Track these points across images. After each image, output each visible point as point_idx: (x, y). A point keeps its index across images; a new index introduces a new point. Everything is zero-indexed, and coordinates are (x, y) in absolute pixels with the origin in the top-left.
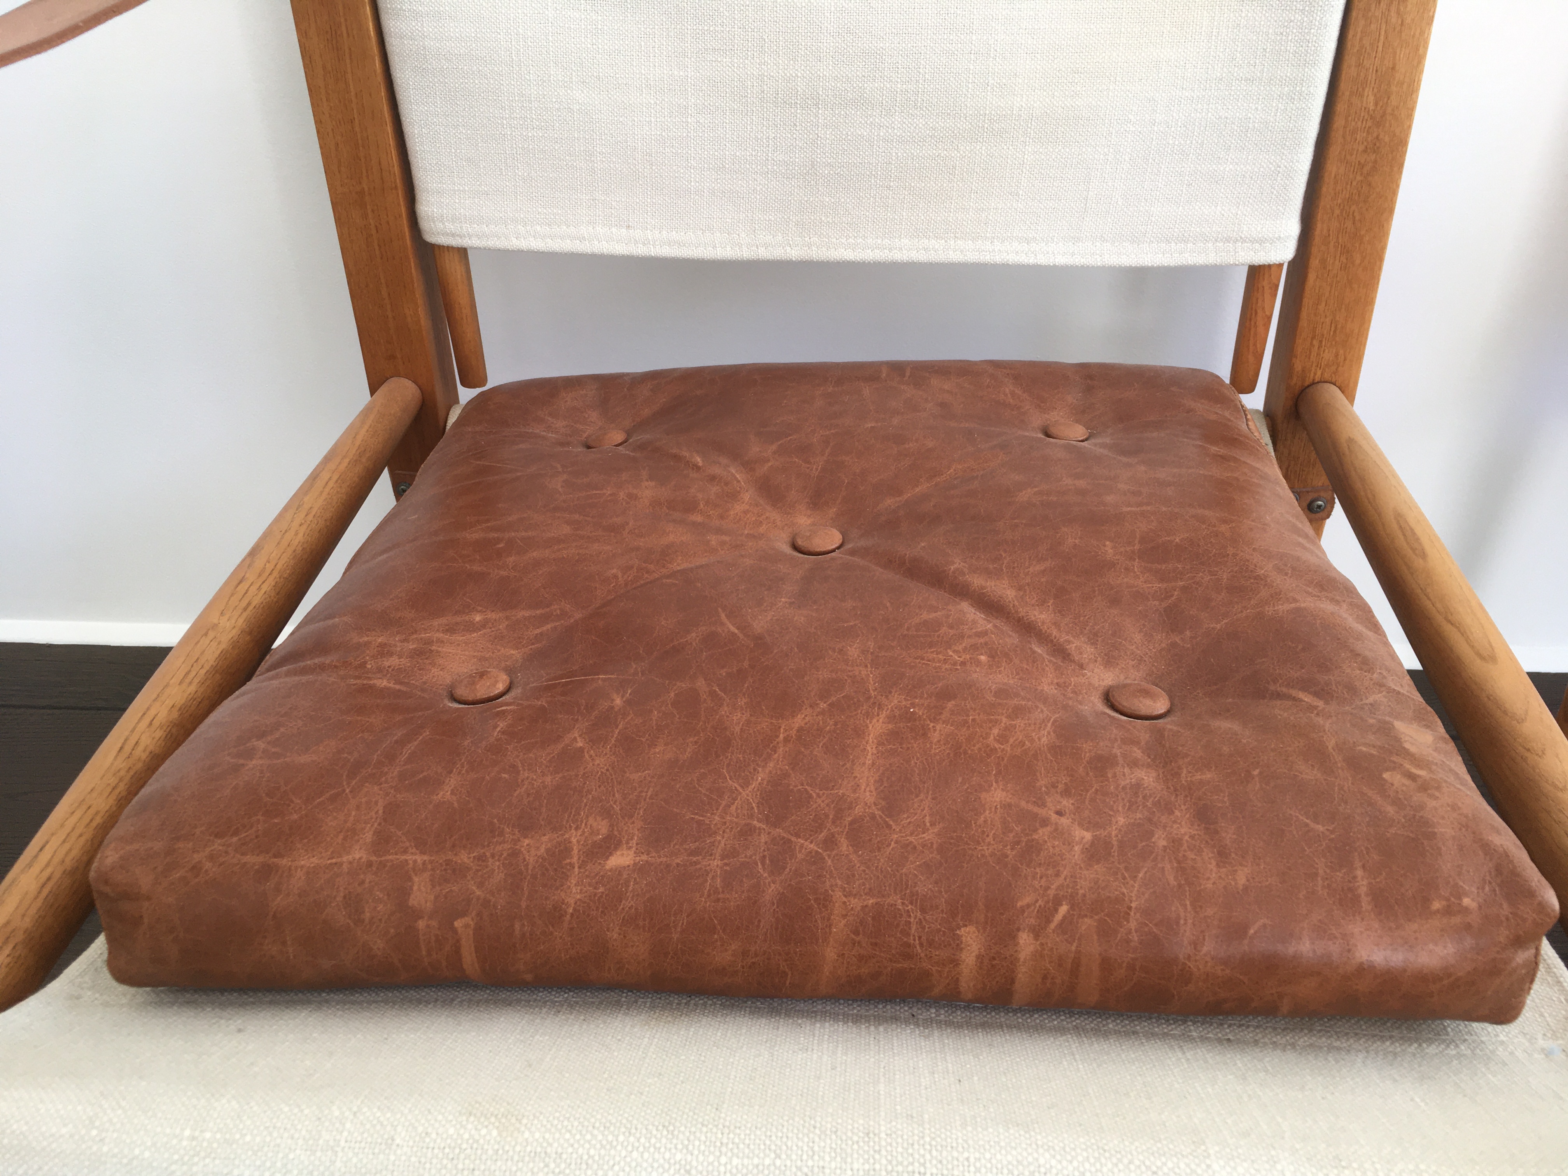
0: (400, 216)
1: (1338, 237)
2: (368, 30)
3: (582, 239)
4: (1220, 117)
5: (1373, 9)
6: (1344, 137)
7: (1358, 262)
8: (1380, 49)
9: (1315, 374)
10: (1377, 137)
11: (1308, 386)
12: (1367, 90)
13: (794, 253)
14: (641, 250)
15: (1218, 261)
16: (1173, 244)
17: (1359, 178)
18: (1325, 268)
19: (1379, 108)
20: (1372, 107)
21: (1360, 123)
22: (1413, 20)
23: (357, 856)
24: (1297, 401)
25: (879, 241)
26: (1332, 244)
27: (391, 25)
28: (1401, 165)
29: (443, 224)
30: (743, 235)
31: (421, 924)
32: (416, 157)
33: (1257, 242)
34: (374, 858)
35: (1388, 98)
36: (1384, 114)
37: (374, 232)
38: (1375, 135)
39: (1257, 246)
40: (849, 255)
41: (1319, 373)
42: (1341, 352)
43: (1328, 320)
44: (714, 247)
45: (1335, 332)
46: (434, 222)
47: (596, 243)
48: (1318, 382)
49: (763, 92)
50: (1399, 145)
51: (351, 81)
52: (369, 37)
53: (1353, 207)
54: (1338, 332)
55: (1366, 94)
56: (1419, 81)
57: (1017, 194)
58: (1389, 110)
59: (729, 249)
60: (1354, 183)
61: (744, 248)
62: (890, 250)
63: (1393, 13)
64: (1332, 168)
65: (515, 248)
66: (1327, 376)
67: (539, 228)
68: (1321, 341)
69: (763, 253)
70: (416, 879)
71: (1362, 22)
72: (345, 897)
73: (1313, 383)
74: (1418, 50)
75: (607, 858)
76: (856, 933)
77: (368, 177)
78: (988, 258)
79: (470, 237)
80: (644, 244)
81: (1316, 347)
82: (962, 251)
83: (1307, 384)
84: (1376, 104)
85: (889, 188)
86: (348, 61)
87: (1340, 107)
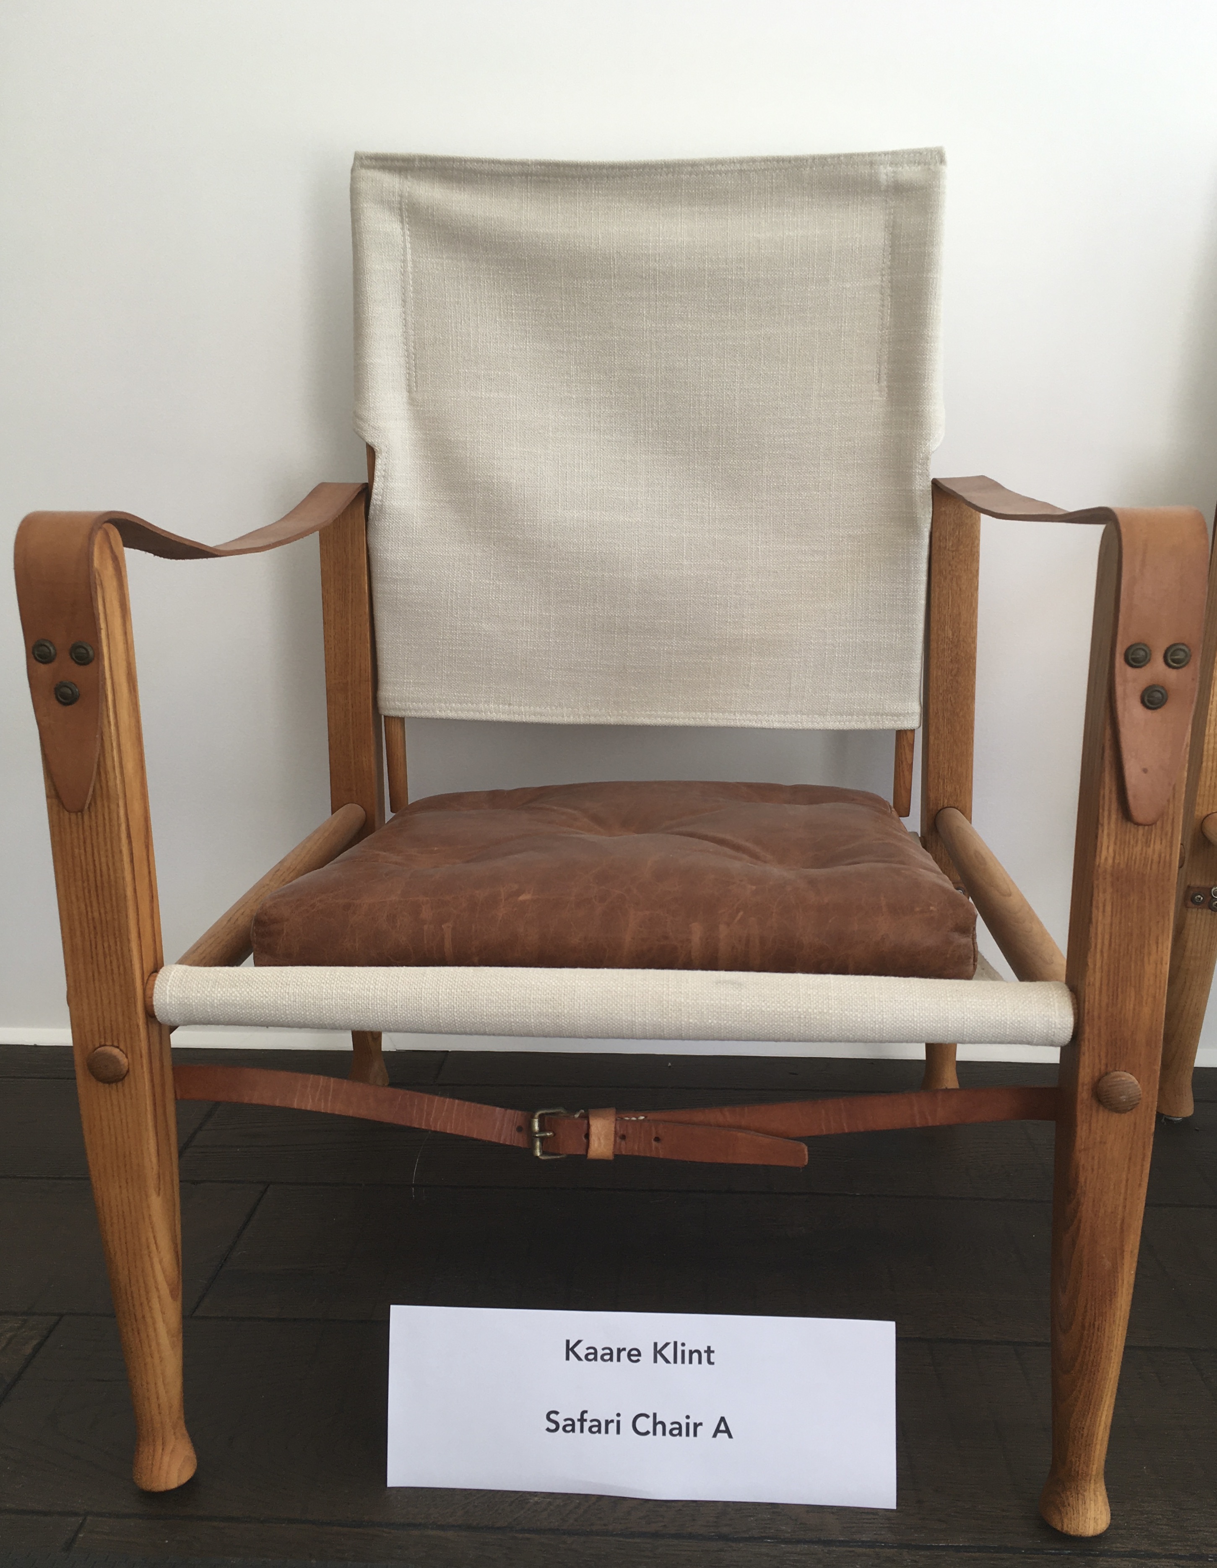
0: (368, 698)
1: (943, 714)
2: (364, 588)
3: (480, 712)
4: (864, 641)
5: (943, 582)
6: (938, 654)
7: (958, 728)
8: (950, 603)
9: (944, 802)
10: (957, 654)
11: (941, 810)
12: (946, 627)
13: (612, 720)
14: (517, 718)
15: (873, 727)
16: (845, 716)
17: (950, 678)
18: (939, 733)
19: (955, 637)
20: (951, 637)
21: (945, 646)
22: (966, 588)
23: (394, 898)
24: (935, 819)
25: (665, 713)
26: (941, 717)
27: (378, 587)
28: (974, 671)
29: (395, 703)
30: (581, 709)
31: (426, 927)
32: (382, 663)
33: (895, 716)
34: (402, 899)
35: (960, 632)
36: (958, 641)
37: (350, 707)
38: (955, 652)
39: (895, 718)
40: (647, 721)
41: (946, 801)
42: (958, 787)
43: (946, 766)
44: (563, 716)
45: (951, 773)
46: (389, 702)
47: (489, 714)
48: (946, 807)
49: (595, 625)
50: (971, 659)
51: (350, 619)
52: (365, 592)
53: (950, 695)
54: (953, 773)
55: (946, 629)
56: (976, 622)
57: (748, 685)
58: (961, 639)
59: (572, 717)
60: (948, 681)
61: (582, 717)
62: (672, 718)
63: (954, 584)
64: (934, 673)
65: (438, 717)
66: (951, 803)
67: (454, 705)
68: (944, 780)
69: (593, 720)
70: (424, 907)
71: (937, 589)
72: (387, 916)
73: (944, 808)
74: (971, 605)
75: (519, 896)
76: (641, 927)
77: (352, 674)
78: (732, 723)
79: (410, 710)
80: (519, 715)
81: (942, 784)
82: (716, 719)
83: (939, 809)
84: (953, 635)
85: (670, 681)
86: (350, 606)
87: (933, 637)
